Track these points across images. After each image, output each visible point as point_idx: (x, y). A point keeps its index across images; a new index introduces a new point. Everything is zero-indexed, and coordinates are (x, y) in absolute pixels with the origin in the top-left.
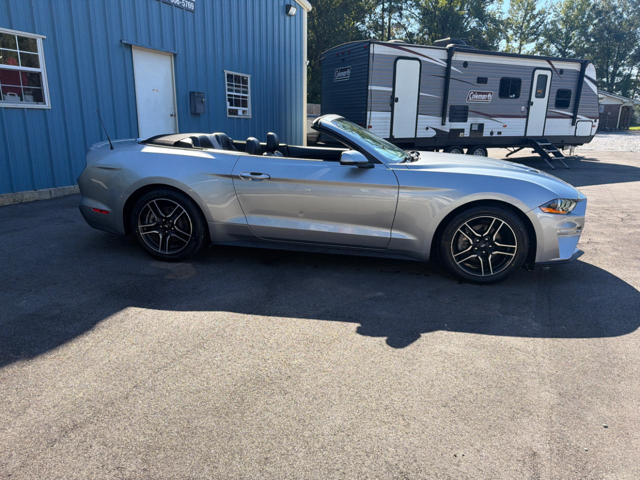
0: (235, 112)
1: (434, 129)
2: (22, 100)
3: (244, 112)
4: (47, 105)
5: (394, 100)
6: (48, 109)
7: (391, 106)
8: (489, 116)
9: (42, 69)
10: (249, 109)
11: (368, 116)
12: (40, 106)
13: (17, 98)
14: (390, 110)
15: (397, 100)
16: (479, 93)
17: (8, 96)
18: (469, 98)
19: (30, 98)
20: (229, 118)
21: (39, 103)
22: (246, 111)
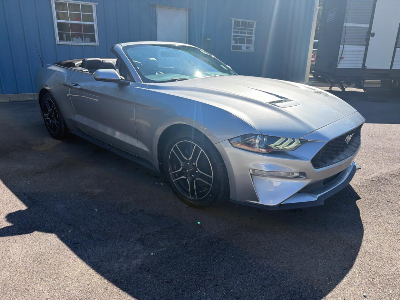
0: (240, 48)
2: (83, 41)
3: (247, 48)
4: (97, 43)
5: (369, 34)
6: (97, 46)
7: (366, 40)
9: (95, 23)
10: (252, 46)
11: (341, 49)
12: (93, 44)
13: (80, 39)
14: (365, 44)
15: (373, 35)
17: (75, 39)
19: (88, 39)
20: (232, 52)
21: (92, 42)
22: (249, 47)
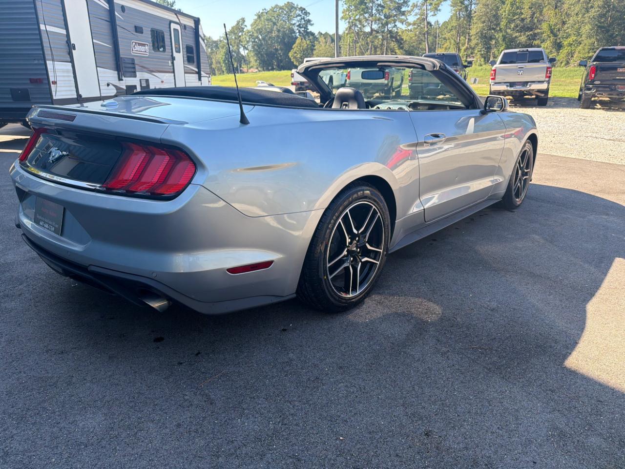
1: (114, 85)
5: (71, 47)
7: (70, 55)
8: (151, 71)
14: (70, 60)
15: (74, 47)
16: (140, 44)
18: (133, 50)
